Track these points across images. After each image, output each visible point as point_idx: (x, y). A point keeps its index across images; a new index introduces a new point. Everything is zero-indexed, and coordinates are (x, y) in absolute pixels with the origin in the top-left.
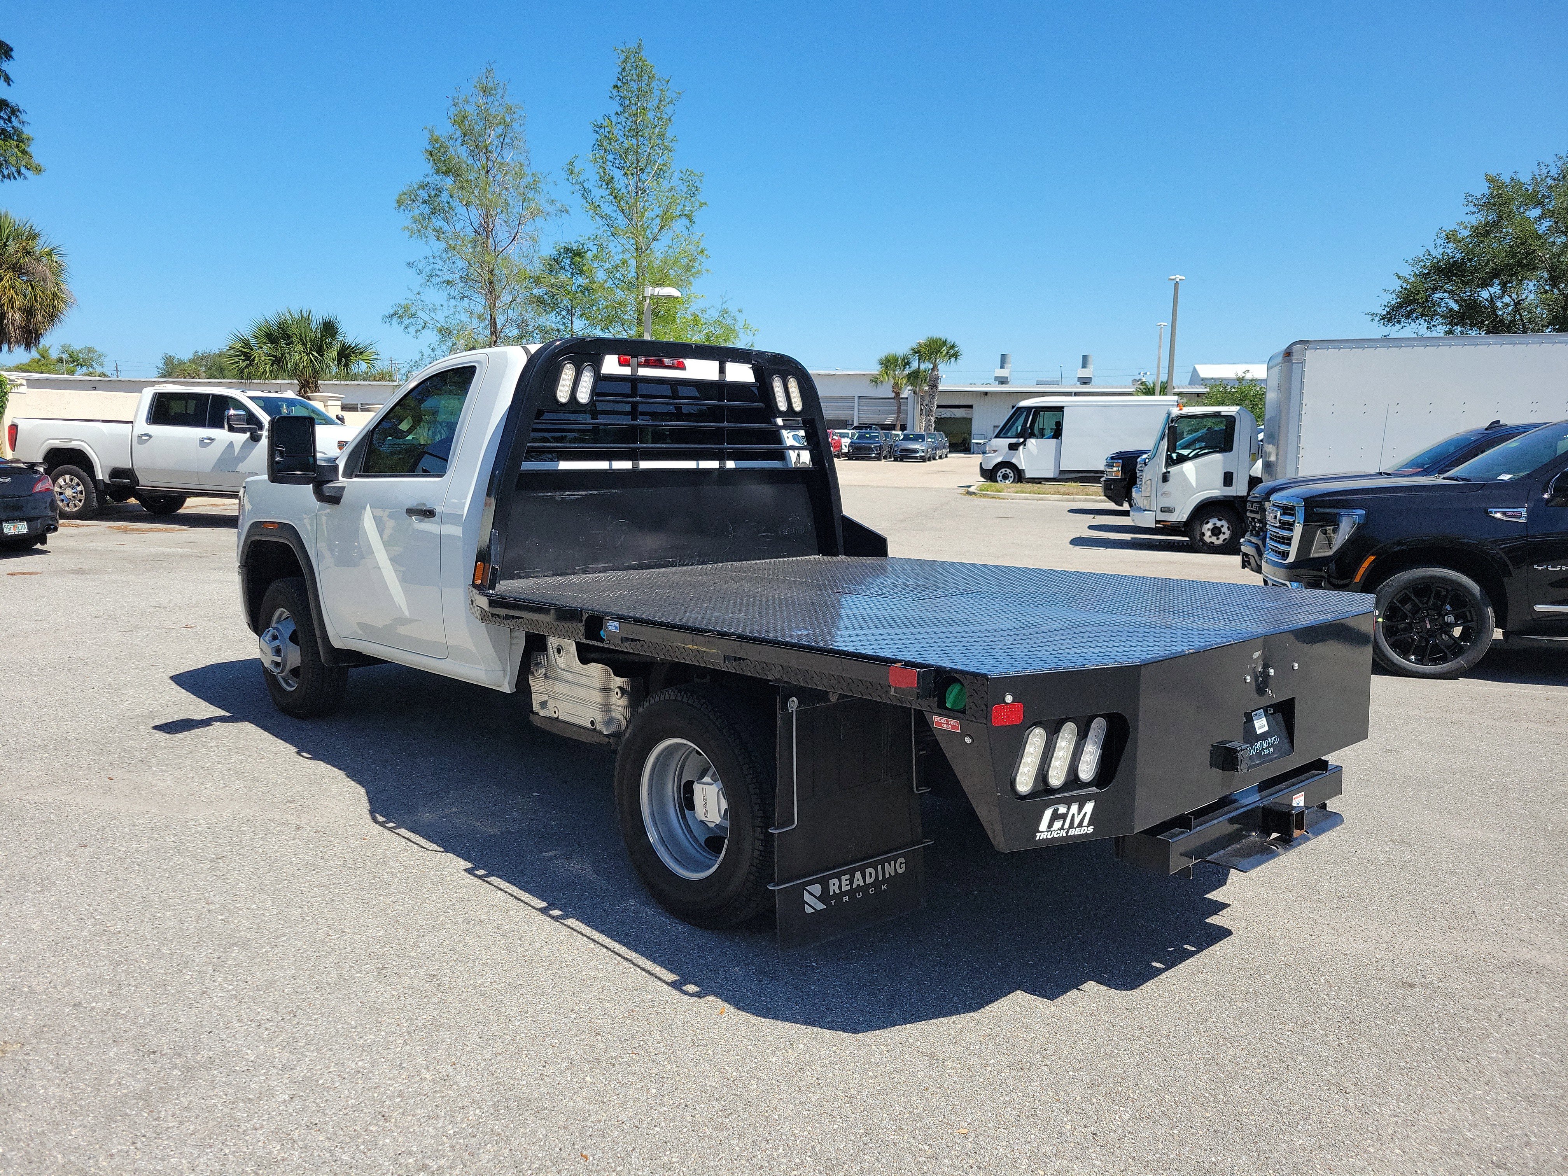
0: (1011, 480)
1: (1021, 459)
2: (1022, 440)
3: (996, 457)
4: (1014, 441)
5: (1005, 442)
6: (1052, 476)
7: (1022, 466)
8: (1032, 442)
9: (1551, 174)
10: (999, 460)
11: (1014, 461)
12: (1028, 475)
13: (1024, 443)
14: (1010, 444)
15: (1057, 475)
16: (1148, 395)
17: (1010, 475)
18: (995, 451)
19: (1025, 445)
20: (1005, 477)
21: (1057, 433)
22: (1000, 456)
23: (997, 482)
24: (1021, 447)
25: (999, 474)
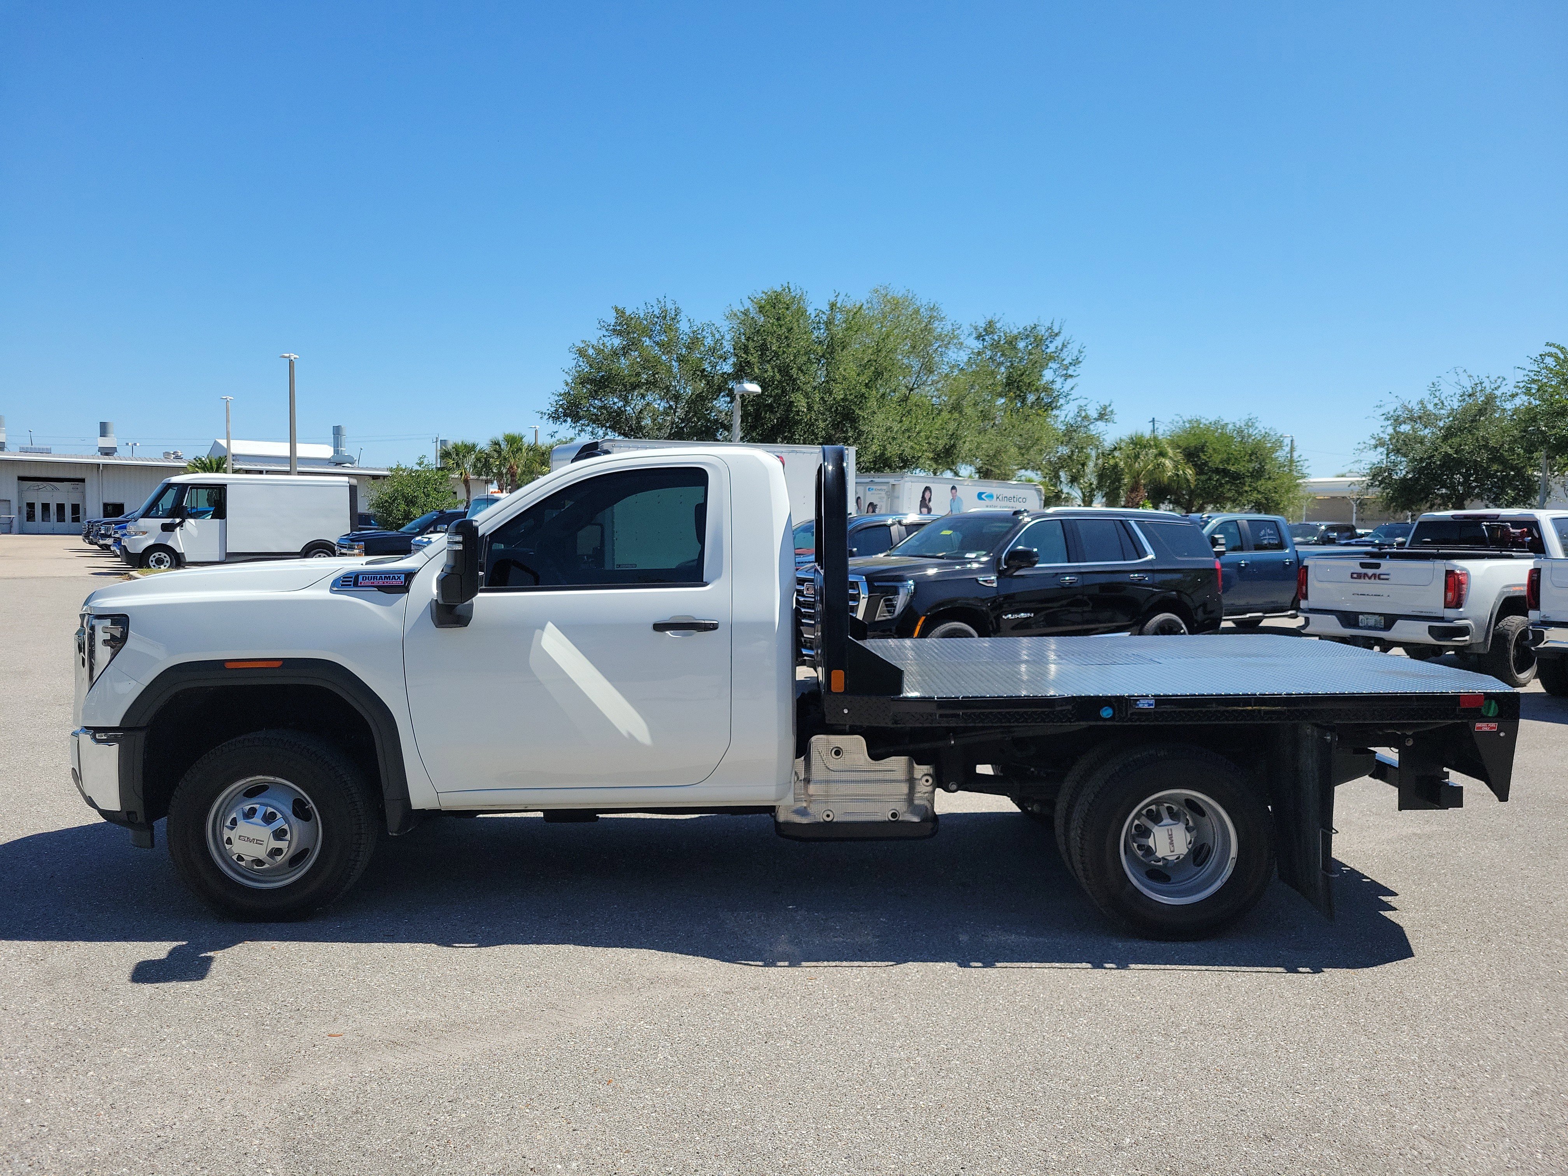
0: (168, 565)
1: (178, 541)
2: (178, 520)
3: (146, 539)
4: (168, 521)
5: (155, 524)
6: (218, 560)
7: (180, 548)
8: (190, 522)
9: (655, 313)
10: (151, 542)
11: (170, 543)
12: (188, 560)
13: (180, 524)
14: (163, 525)
15: (223, 558)
16: (205, 472)
17: (165, 560)
18: (144, 533)
19: (182, 526)
20: (160, 562)
21: (220, 512)
22: (151, 538)
23: (149, 567)
24: (178, 529)
25: (151, 558)
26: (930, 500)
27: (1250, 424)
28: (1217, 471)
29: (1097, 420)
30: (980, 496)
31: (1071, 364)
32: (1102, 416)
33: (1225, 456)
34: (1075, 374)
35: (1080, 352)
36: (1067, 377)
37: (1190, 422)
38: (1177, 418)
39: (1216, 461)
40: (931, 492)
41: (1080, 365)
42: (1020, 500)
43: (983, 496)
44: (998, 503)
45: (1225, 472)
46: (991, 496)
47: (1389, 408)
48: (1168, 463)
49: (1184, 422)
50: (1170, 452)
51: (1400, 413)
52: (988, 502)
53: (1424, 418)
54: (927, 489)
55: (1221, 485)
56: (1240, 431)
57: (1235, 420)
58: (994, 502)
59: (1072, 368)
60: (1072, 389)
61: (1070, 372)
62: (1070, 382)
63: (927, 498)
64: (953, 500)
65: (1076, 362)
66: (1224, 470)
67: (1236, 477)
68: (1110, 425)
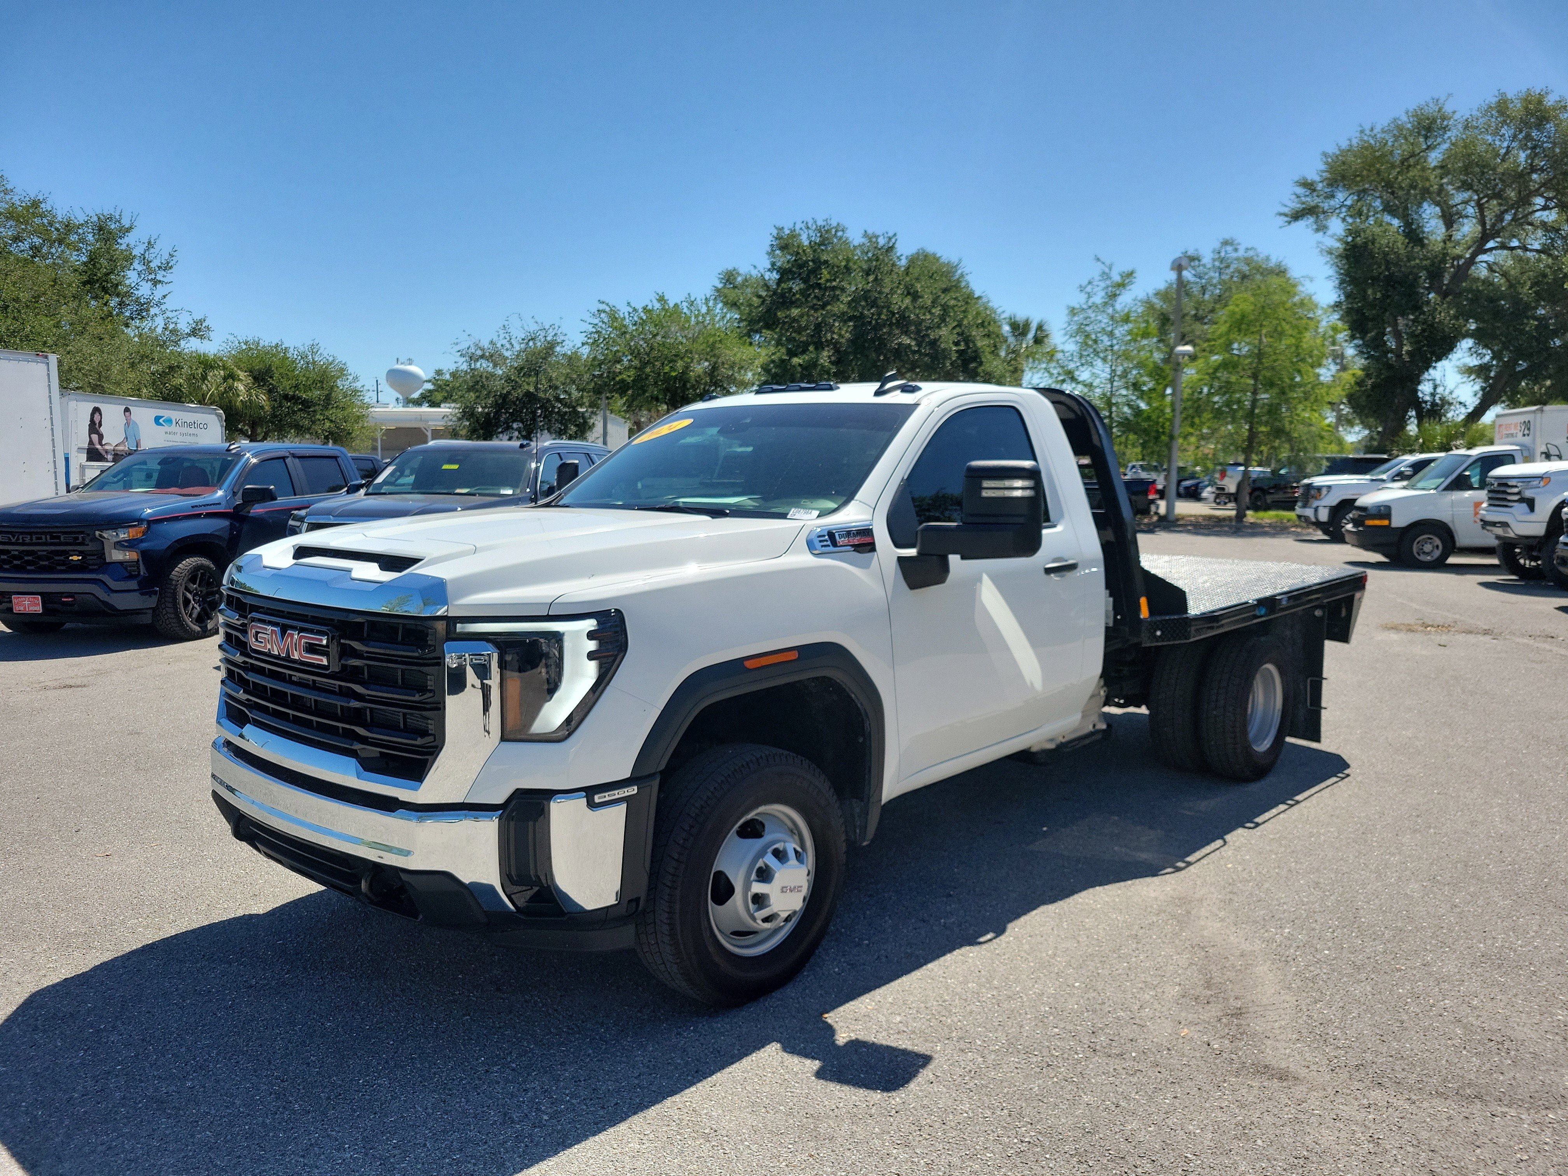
26: (100, 425)
27: (314, 349)
28: (286, 397)
29: (189, 335)
30: (157, 420)
31: (159, 268)
32: (194, 332)
33: (294, 382)
34: (165, 280)
35: (171, 256)
36: (155, 282)
37: (246, 343)
38: (231, 338)
39: (285, 386)
40: (101, 414)
41: (170, 271)
42: (201, 426)
43: (161, 421)
44: (177, 429)
45: (294, 399)
46: (169, 421)
47: (463, 346)
48: (241, 387)
49: (239, 343)
50: (242, 375)
51: (473, 351)
52: (166, 428)
53: (494, 357)
54: (96, 410)
55: (294, 412)
56: (304, 357)
57: (299, 345)
58: (173, 428)
59: (162, 273)
60: (164, 297)
61: (159, 277)
62: (160, 290)
63: (97, 422)
64: (128, 424)
65: (166, 267)
66: (293, 397)
67: (307, 405)
68: (205, 341)
